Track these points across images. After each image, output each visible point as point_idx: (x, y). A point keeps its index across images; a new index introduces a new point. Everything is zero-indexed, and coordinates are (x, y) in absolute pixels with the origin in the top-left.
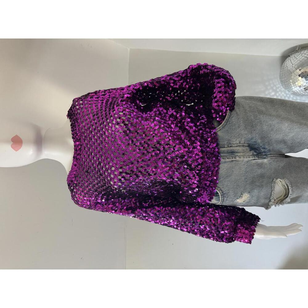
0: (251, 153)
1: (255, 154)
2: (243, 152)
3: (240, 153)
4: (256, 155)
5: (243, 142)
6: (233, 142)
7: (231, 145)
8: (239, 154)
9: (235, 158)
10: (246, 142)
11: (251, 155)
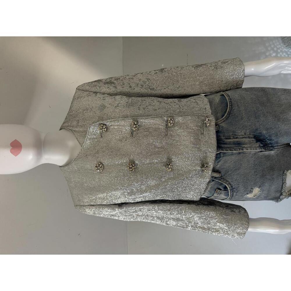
0: (258, 144)
1: (262, 145)
2: (249, 143)
3: (247, 144)
4: (262, 147)
5: (249, 134)
6: (238, 134)
7: (237, 137)
8: (246, 146)
9: (242, 150)
10: (251, 134)
11: (257, 147)
